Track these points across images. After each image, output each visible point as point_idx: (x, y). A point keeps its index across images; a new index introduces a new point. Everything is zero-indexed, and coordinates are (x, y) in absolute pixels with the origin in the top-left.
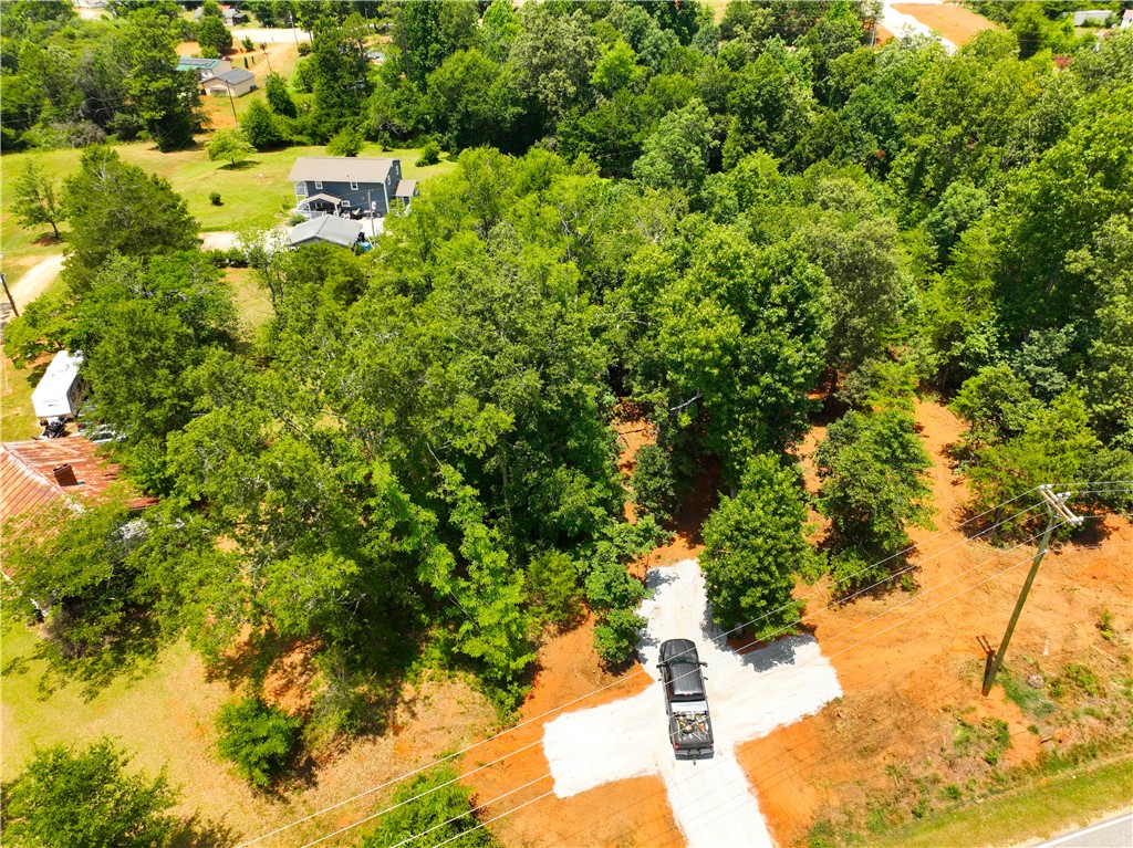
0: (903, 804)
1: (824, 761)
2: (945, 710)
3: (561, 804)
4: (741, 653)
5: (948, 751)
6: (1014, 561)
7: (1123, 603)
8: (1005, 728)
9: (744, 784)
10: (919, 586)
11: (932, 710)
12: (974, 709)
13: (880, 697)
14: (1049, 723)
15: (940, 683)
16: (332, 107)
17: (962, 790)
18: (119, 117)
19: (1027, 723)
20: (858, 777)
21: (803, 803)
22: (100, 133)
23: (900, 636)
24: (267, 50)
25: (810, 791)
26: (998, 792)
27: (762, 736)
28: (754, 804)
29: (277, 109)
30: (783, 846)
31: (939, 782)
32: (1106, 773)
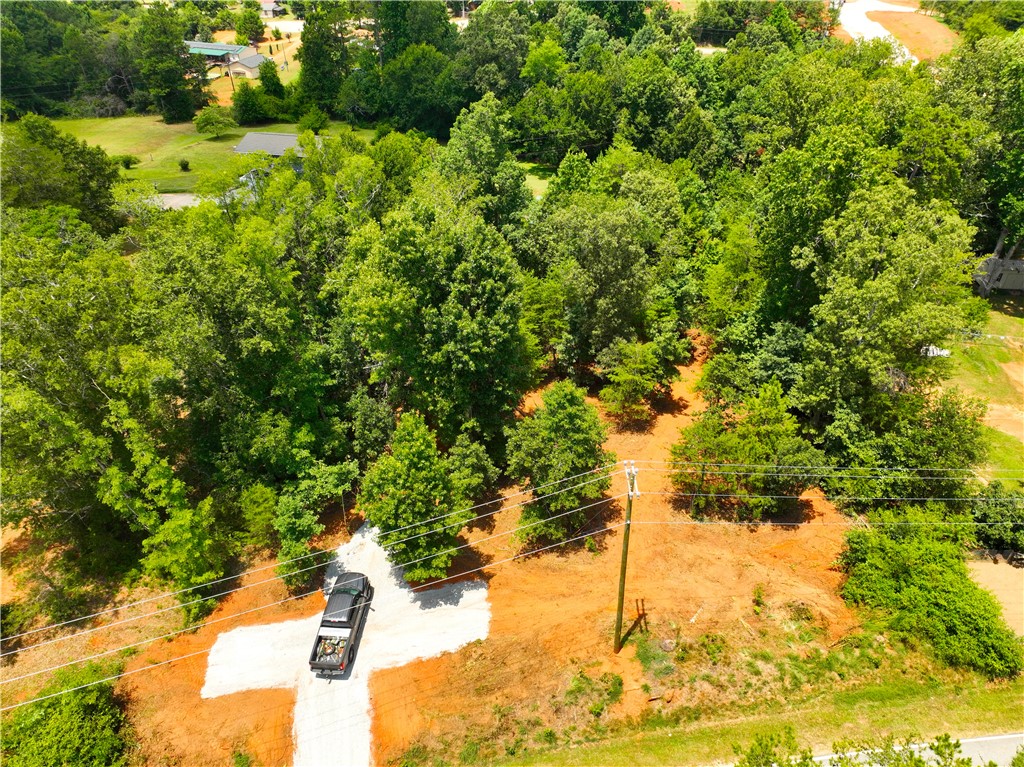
0: (501, 741)
1: (442, 694)
2: (573, 662)
3: (203, 702)
4: (414, 591)
5: (559, 699)
6: (708, 534)
7: (790, 582)
8: (621, 684)
9: (366, 705)
10: (606, 548)
11: (560, 660)
12: (601, 664)
13: (520, 644)
14: (663, 684)
15: (580, 637)
16: (314, 90)
17: (559, 734)
18: (137, 92)
19: (643, 681)
20: (465, 712)
21: (406, 728)
22: (121, 106)
23: (566, 591)
24: (291, 40)
25: (417, 718)
26: (593, 740)
27: (398, 665)
28: (368, 723)
29: (268, 90)
30: (378, 764)
31: (540, 725)
32: (702, 736)
